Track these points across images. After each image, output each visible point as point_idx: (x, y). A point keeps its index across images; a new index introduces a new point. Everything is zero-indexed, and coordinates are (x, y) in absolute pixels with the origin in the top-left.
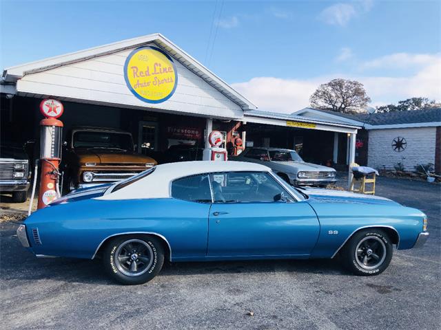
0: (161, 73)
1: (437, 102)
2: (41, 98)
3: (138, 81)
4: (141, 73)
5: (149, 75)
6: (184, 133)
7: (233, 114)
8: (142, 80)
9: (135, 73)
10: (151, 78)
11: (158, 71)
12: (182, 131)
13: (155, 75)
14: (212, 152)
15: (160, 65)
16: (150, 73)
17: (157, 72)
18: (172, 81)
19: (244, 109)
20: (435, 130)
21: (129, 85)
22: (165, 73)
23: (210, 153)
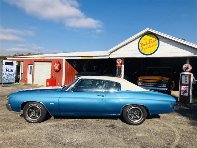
0: (152, 43)
2: (116, 59)
5: (147, 45)
8: (144, 47)
9: (142, 45)
10: (148, 46)
11: (151, 42)
14: (181, 74)
15: (152, 40)
16: (147, 44)
18: (157, 45)
21: (139, 50)
22: (154, 42)
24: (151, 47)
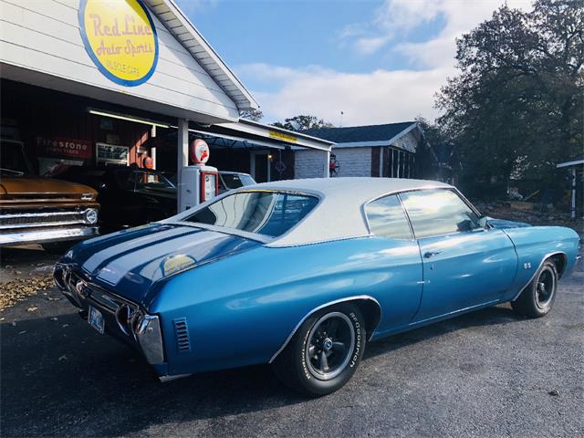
0: (136, 34)
1: (325, 121)
3: (102, 43)
4: (106, 28)
5: (118, 34)
6: (64, 147)
7: (227, 113)
9: (97, 28)
11: (131, 30)
12: (61, 144)
13: (128, 37)
14: (201, 173)
15: (133, 21)
16: (120, 31)
17: (129, 31)
18: (151, 51)
19: (240, 106)
20: (370, 150)
21: (88, 49)
22: (142, 36)
23: (198, 174)
24: (133, 50)
